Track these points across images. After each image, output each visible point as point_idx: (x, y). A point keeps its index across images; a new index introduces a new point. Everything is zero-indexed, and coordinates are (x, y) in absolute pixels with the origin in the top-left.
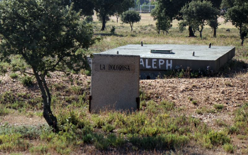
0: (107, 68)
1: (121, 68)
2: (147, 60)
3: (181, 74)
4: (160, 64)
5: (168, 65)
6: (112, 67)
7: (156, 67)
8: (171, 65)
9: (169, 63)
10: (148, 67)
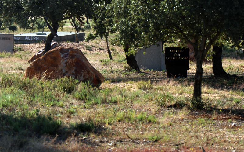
0: (2, 38)
1: (7, 39)
2: (29, 37)
3: (41, 42)
4: (34, 38)
5: (37, 39)
6: (3, 38)
7: (32, 40)
8: (38, 39)
9: (37, 38)
10: (29, 40)
